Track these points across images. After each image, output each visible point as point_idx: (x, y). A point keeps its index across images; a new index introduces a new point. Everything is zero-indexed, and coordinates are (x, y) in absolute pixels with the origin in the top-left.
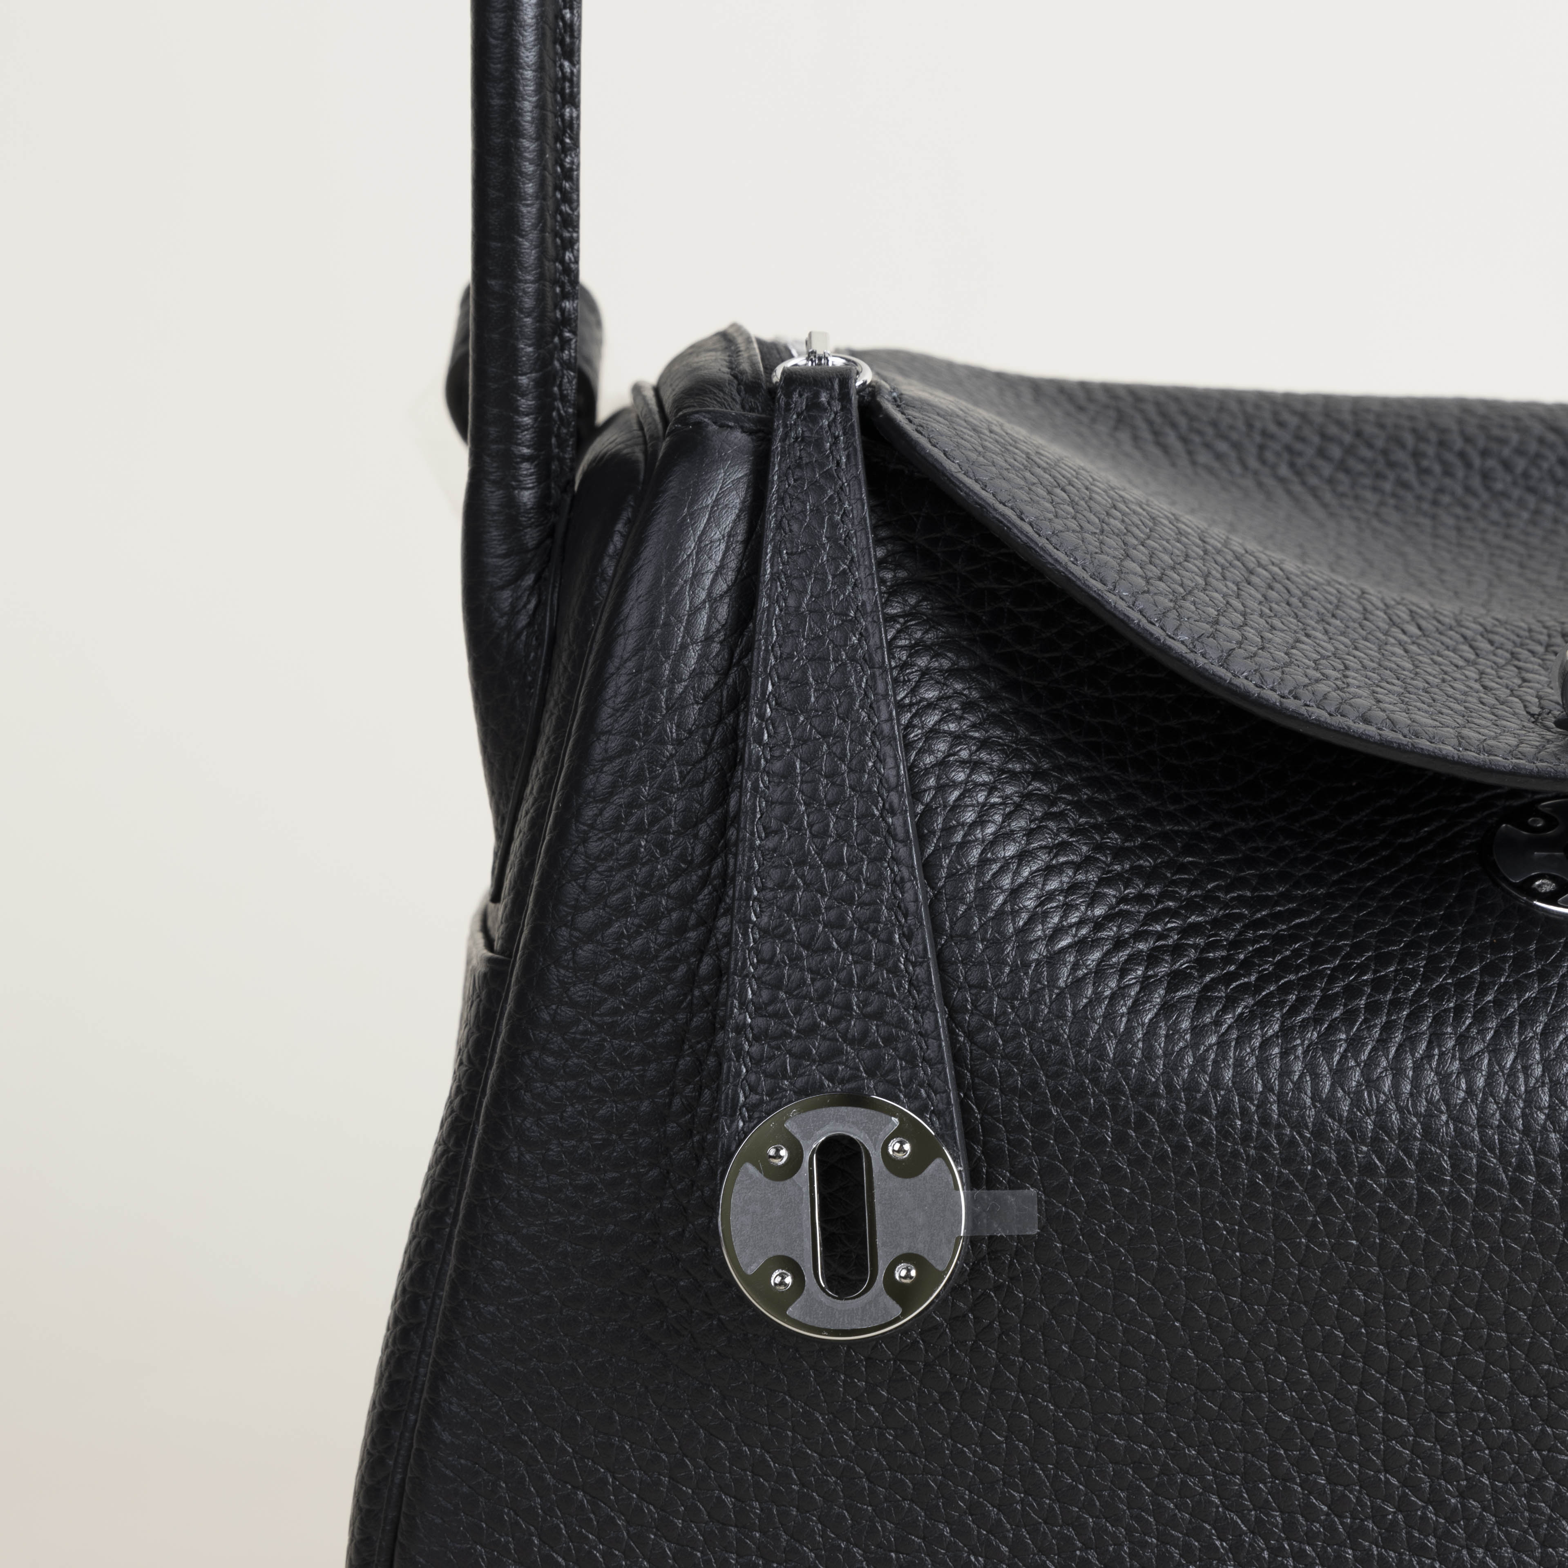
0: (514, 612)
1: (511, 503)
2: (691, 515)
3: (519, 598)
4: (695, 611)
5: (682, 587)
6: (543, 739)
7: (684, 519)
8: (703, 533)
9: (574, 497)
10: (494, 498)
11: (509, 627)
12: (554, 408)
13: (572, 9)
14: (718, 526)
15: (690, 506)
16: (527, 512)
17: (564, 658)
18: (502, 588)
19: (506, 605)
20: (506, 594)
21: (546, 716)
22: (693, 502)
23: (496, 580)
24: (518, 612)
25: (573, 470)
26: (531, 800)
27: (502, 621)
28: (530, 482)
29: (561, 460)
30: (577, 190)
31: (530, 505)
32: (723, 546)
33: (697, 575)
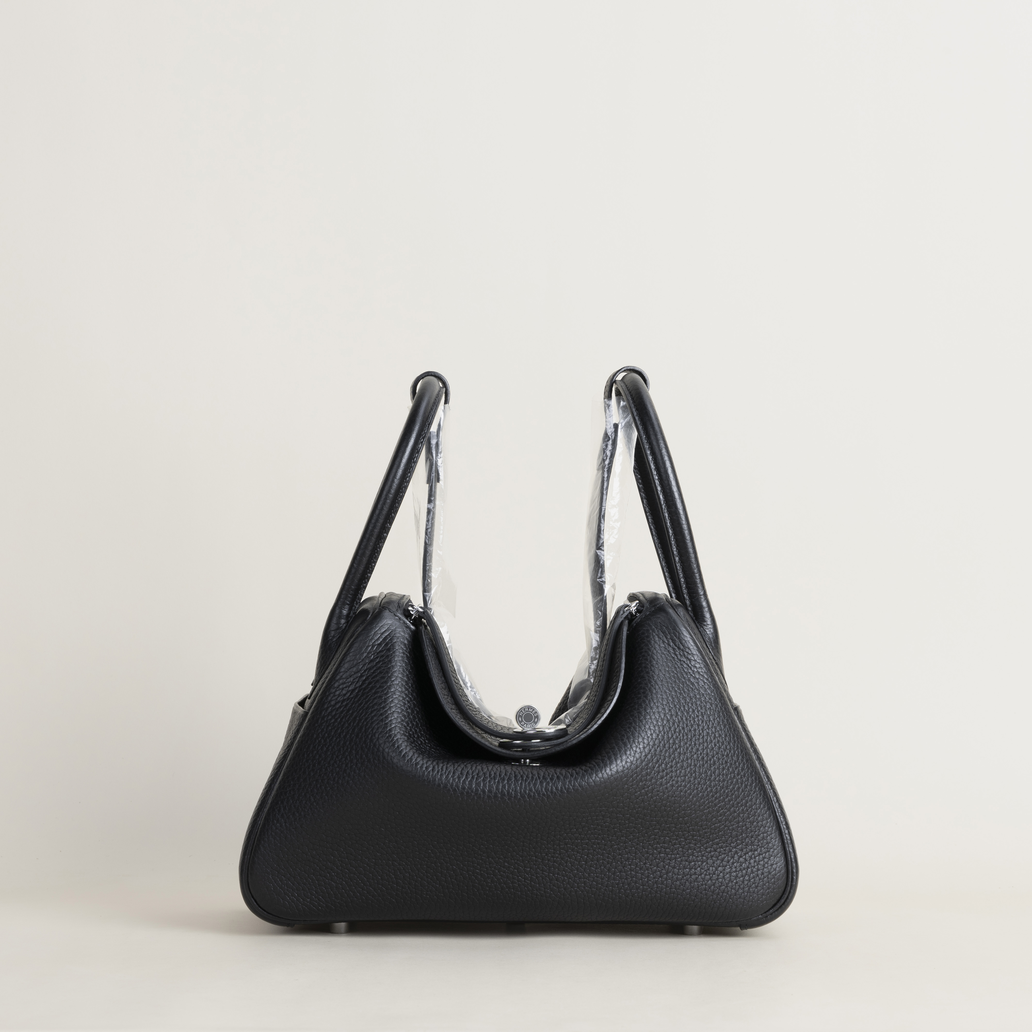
0: (334, 637)
1: (341, 612)
2: (375, 626)
3: (336, 634)
4: (368, 646)
5: (367, 641)
6: (330, 666)
7: (373, 627)
8: (376, 631)
9: (356, 615)
10: (337, 611)
11: (331, 640)
12: (358, 595)
13: (394, 514)
14: (380, 631)
15: (376, 625)
16: (344, 616)
17: (340, 650)
18: (333, 631)
19: (332, 635)
20: (333, 632)
21: (333, 661)
22: (377, 624)
23: (332, 629)
24: (335, 637)
25: (357, 610)
26: (324, 678)
27: (330, 638)
28: (346, 610)
29: (355, 607)
30: (381, 552)
31: (345, 614)
32: (379, 635)
33: (372, 639)
